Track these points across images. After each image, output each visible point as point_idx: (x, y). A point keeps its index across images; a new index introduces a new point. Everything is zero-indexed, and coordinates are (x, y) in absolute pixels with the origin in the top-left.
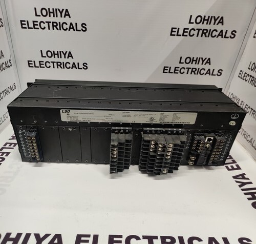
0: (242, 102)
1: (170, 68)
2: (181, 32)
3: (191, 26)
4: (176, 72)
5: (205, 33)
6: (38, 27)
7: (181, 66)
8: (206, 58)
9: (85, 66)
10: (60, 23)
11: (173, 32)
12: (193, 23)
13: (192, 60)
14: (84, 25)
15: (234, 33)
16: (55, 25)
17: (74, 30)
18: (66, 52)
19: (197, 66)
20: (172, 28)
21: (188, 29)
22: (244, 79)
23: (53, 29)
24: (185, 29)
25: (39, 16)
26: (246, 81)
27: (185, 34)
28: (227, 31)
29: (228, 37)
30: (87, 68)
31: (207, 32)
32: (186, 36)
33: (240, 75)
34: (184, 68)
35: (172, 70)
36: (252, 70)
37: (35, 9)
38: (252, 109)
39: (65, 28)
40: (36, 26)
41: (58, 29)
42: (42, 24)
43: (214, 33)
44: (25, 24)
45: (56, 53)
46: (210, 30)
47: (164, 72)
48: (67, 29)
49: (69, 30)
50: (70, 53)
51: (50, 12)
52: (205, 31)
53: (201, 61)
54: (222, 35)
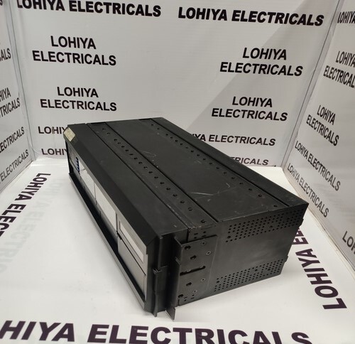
0: (311, 155)
1: (221, 110)
2: (233, 68)
3: (245, 61)
4: (229, 115)
5: (263, 69)
6: (55, 59)
7: (235, 108)
8: (266, 99)
9: (114, 107)
10: (82, 55)
11: (224, 67)
12: (248, 57)
13: (248, 101)
14: (112, 58)
15: (299, 69)
16: (76, 58)
17: (100, 64)
18: (90, 89)
19: (255, 109)
20: (223, 63)
21: (242, 64)
22: (312, 127)
23: (74, 62)
24: (238, 64)
25: (57, 46)
26: (315, 129)
27: (239, 70)
28: (290, 67)
29: (292, 75)
30: (115, 109)
31: (266, 68)
32: (241, 72)
33: (309, 121)
34: (239, 111)
35: (224, 113)
36: (321, 116)
37: (52, 37)
38: (322, 165)
39: (89, 61)
40: (52, 59)
41: (80, 62)
42: (60, 55)
43: (275, 70)
44: (38, 56)
45: (76, 90)
46: (270, 65)
47: (213, 115)
48: (91, 62)
49: (94, 63)
50: (94, 90)
51: (70, 42)
52: (263, 67)
53: (260, 103)
54: (285, 72)
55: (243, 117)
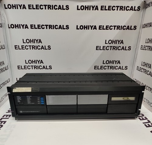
0: (142, 83)
1: (98, 66)
3: (106, 45)
4: (102, 68)
5: (114, 48)
7: (104, 65)
8: (117, 61)
9: (50, 67)
10: (36, 46)
11: (97, 48)
13: (110, 62)
14: (49, 47)
15: (130, 47)
16: (34, 47)
17: (44, 49)
18: (40, 60)
19: (113, 65)
20: (97, 46)
21: (105, 46)
22: (140, 71)
23: (33, 49)
24: (103, 47)
25: (25, 43)
26: (142, 72)
27: (104, 49)
28: (126, 47)
29: (127, 50)
30: (51, 69)
31: (115, 48)
32: (105, 50)
33: (138, 69)
34: (106, 67)
35: (99, 68)
36: (144, 66)
37: (23, 39)
39: (39, 48)
40: (23, 48)
41: (35, 49)
42: (26, 47)
43: (119, 48)
44: (17, 47)
45: (34, 61)
46: (117, 47)
47: (95, 69)
48: (40, 49)
49: (41, 49)
50: (41, 61)
51: (31, 41)
52: (114, 47)
53: (115, 62)
54: (124, 49)
55: (108, 69)
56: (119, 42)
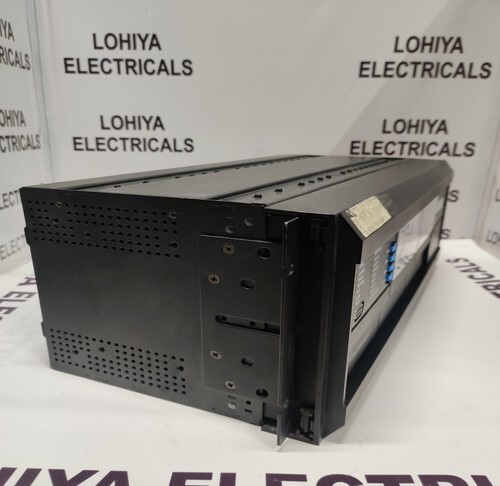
1: (364, 143)
2: (380, 70)
3: (398, 58)
4: (377, 151)
5: (428, 69)
6: (98, 69)
7: (387, 138)
8: (436, 121)
9: (189, 145)
10: (140, 61)
11: (364, 69)
12: (401, 51)
13: (409, 126)
14: (187, 64)
15: (486, 67)
16: (131, 66)
17: (168, 74)
18: (151, 118)
19: (420, 138)
20: (363, 63)
21: (394, 63)
23: (127, 73)
24: (387, 63)
25: (102, 48)
27: (389, 73)
28: (472, 64)
29: (475, 77)
30: (192, 150)
31: (432, 68)
32: (391, 76)
34: (394, 144)
35: (369, 148)
37: (94, 35)
39: (150, 70)
40: (94, 69)
41: (135, 72)
42: (106, 63)
43: (447, 70)
44: (72, 65)
45: (130, 119)
46: (438, 64)
48: (153, 72)
49: (159, 73)
50: (158, 118)
51: (122, 41)
52: (428, 67)
53: (427, 128)
54: (463, 73)
56: (446, 44)
